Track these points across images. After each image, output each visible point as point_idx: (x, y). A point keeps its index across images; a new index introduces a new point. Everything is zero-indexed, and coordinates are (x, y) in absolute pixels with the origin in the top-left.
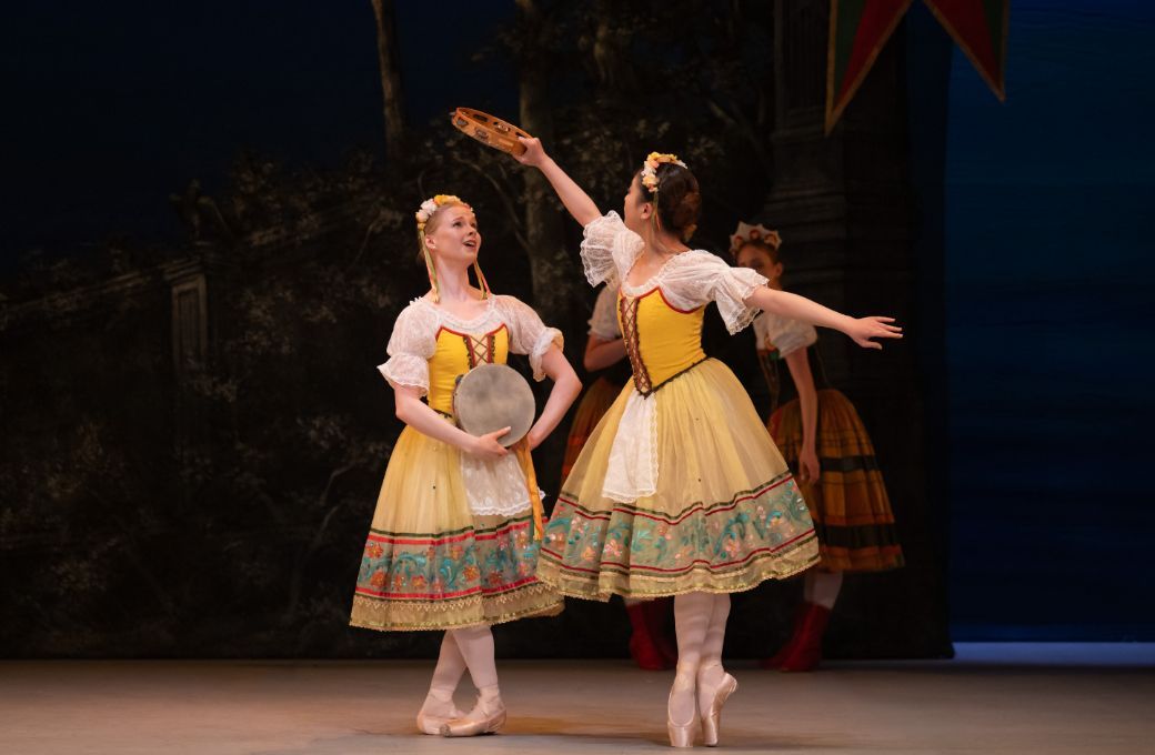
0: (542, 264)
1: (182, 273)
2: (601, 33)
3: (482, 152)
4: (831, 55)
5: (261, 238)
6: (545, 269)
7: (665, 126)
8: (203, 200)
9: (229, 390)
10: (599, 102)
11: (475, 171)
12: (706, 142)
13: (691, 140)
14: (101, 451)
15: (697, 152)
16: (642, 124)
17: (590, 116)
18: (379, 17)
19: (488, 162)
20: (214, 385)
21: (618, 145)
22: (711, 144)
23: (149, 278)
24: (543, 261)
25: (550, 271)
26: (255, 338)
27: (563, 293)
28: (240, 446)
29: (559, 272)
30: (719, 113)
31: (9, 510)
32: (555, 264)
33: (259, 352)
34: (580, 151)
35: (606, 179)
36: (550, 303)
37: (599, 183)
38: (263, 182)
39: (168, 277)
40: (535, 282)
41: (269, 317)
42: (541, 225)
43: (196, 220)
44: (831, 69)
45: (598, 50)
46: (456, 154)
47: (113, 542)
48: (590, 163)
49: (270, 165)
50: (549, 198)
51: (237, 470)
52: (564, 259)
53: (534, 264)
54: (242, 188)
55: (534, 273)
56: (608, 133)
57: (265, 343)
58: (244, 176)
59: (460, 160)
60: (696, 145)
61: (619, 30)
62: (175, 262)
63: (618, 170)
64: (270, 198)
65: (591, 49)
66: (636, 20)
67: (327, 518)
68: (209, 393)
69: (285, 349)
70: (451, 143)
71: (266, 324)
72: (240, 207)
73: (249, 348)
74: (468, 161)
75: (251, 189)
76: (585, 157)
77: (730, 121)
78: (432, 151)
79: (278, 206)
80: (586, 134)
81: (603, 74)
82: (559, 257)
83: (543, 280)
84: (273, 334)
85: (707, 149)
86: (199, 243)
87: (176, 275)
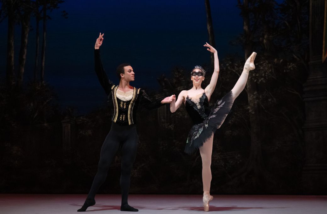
0: (251, 95)
1: (160, 97)
2: (266, 37)
3: (236, 67)
4: (324, 42)
5: (180, 88)
6: (251, 96)
7: (282, 60)
8: (165, 79)
9: (172, 127)
10: (265, 54)
11: (234, 72)
12: (292, 64)
13: (288, 64)
14: (140, 142)
15: (290, 67)
16: (276, 60)
17: (263, 58)
18: (209, 33)
19: (237, 69)
20: (168, 126)
21: (270, 65)
22: (293, 65)
23: (152, 99)
24: (251, 94)
25: (253, 97)
26: (178, 114)
27: (256, 102)
28: (174, 141)
29: (255, 97)
30: (295, 57)
31: (117, 157)
32: (254, 95)
33: (179, 117)
34: (260, 66)
35: (267, 74)
36: (253, 105)
37: (265, 75)
38: (180, 75)
39: (157, 98)
40: (249, 100)
41: (182, 108)
42: (250, 85)
43: (164, 84)
44: (324, 46)
45: (265, 41)
46: (229, 67)
47: (143, 165)
48: (262, 70)
49: (182, 70)
50: (252, 78)
51: (174, 147)
52: (256, 94)
53: (249, 95)
54: (175, 76)
55: (249, 97)
56: (267, 62)
57: (181, 115)
58: (176, 73)
59: (230, 69)
60: (290, 65)
61: (270, 36)
62: (159, 95)
63: (270, 71)
64: (182, 79)
65: (263, 41)
66: (274, 34)
67: (196, 159)
68: (167, 128)
69: (186, 116)
70: (227, 65)
71: (181, 110)
72: (175, 81)
73: (177, 116)
74: (232, 69)
75: (177, 76)
76: (262, 68)
77: (298, 59)
78: (223, 67)
79: (184, 80)
80: (262, 62)
81: (266, 47)
82: (255, 93)
83: (251, 99)
84: (183, 113)
85: (292, 66)
86: (164, 90)
87: (158, 98)
